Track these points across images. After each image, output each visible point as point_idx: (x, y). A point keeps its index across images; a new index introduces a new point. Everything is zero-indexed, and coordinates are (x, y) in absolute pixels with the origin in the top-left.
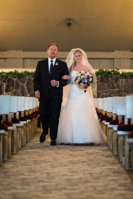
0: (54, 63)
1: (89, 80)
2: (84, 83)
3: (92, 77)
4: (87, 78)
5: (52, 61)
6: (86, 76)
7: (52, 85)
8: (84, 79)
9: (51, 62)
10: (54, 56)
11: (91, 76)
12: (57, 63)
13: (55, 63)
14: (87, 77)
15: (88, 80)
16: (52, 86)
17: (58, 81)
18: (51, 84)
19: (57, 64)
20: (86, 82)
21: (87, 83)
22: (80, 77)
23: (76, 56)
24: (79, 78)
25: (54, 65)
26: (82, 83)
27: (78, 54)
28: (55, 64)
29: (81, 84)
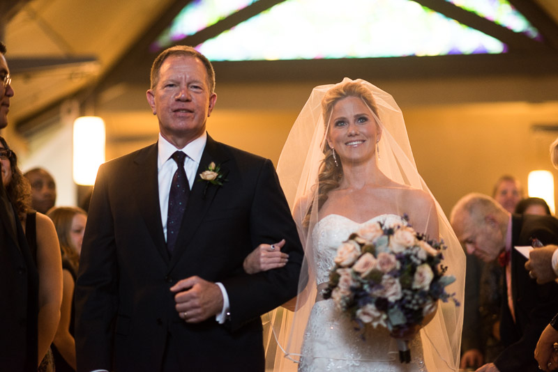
0: (191, 170)
1: (416, 286)
2: (383, 305)
3: (431, 261)
4: (394, 274)
5: (179, 158)
6: (393, 258)
7: (182, 315)
8: (375, 278)
9: (175, 166)
10: (192, 124)
11: (423, 255)
12: (213, 165)
13: (203, 167)
14: (398, 265)
15: (406, 286)
16: (183, 321)
17: (221, 285)
18: (178, 306)
19: (209, 175)
20: (392, 299)
21: (401, 303)
22: (351, 266)
23: (341, 122)
24: (345, 277)
25: (191, 184)
26: (371, 308)
27: (349, 109)
28: (197, 177)
29: (359, 312)
